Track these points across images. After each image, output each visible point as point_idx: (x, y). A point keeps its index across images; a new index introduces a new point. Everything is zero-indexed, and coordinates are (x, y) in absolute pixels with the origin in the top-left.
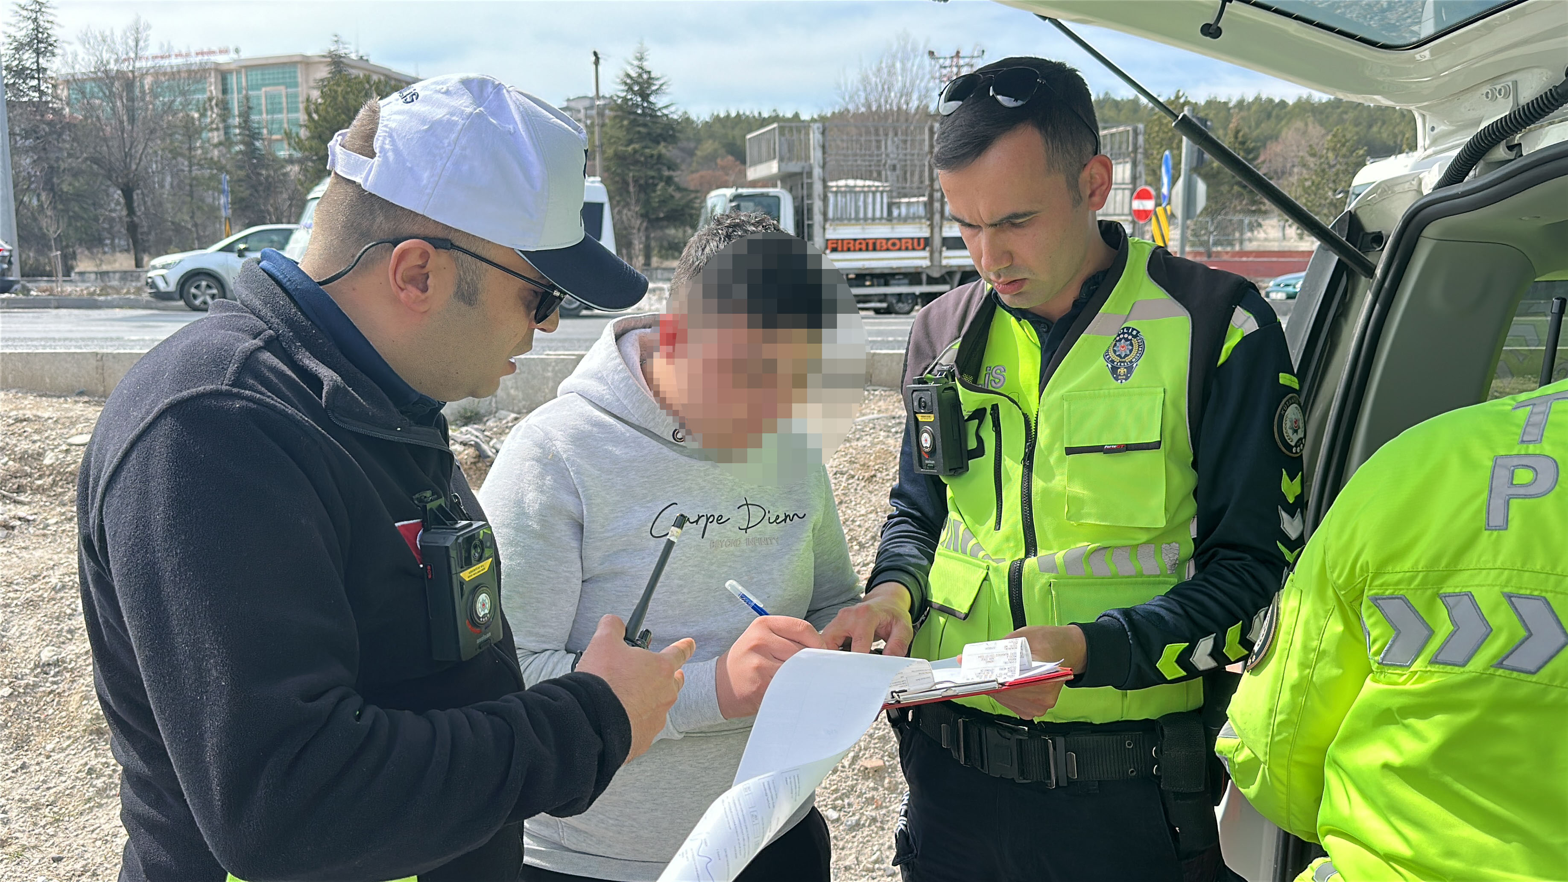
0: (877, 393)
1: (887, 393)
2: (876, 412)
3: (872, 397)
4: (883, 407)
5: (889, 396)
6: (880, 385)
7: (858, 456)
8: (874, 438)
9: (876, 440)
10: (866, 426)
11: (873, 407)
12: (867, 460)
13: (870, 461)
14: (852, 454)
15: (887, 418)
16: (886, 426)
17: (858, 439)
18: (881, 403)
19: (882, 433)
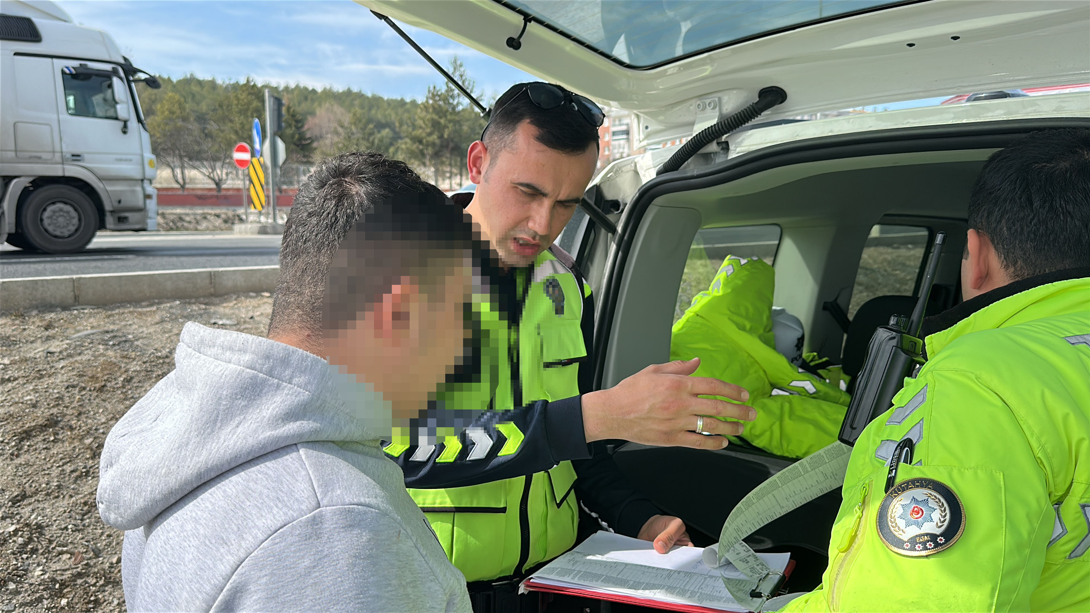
0: (86, 311)
1: (96, 311)
2: (89, 328)
3: (82, 315)
4: (95, 324)
5: (98, 313)
6: (87, 304)
7: (85, 369)
8: (95, 351)
9: (97, 353)
10: (84, 342)
11: (85, 324)
12: (94, 372)
13: (98, 373)
14: (78, 368)
15: (101, 333)
16: (103, 340)
17: (80, 354)
18: (91, 320)
19: (101, 347)
